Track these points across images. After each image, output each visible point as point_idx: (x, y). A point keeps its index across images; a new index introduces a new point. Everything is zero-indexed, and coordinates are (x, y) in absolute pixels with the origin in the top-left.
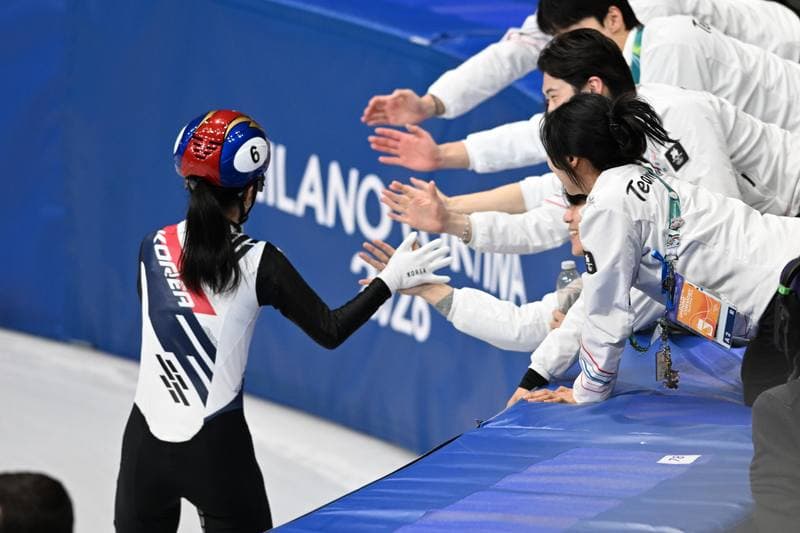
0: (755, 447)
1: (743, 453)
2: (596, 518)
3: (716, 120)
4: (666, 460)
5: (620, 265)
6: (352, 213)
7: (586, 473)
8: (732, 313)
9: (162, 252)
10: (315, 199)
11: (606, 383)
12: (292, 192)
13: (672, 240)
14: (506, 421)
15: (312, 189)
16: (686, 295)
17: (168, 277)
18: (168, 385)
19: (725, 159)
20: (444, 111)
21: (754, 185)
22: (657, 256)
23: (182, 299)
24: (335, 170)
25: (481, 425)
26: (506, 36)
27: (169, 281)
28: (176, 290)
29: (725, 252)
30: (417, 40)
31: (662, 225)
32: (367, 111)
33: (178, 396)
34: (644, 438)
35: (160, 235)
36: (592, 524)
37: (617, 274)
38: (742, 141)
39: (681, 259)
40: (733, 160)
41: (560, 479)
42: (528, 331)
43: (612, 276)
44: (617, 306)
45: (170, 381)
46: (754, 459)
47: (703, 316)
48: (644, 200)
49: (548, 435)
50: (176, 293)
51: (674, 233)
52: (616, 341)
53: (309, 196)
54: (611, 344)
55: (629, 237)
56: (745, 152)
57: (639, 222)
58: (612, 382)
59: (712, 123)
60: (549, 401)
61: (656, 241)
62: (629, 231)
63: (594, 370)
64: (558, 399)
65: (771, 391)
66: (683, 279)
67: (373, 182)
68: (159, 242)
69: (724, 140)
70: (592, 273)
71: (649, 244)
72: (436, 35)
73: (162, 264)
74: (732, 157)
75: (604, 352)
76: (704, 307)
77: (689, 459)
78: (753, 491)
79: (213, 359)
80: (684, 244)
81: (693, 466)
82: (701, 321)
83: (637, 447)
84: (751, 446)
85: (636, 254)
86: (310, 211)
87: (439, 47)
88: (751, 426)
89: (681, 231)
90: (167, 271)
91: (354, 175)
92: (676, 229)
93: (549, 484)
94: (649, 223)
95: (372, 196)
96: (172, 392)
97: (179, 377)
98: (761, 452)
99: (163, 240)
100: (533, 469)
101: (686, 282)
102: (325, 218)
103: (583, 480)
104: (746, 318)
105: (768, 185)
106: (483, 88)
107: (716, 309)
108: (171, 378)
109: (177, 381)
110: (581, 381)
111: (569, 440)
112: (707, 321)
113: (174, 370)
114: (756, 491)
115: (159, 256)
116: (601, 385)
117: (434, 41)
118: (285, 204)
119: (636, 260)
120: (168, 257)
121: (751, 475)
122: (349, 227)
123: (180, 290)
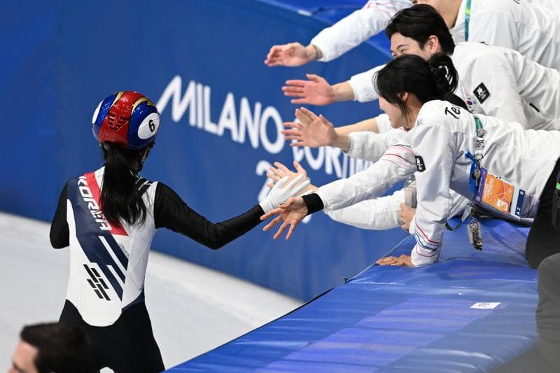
0: (540, 297)
1: (531, 301)
2: (428, 347)
3: (509, 67)
4: (477, 306)
5: (442, 164)
6: (257, 134)
7: (421, 315)
8: (522, 193)
9: (85, 192)
10: (231, 124)
11: (434, 250)
12: (215, 118)
13: (478, 144)
14: (365, 279)
15: (229, 117)
16: (488, 183)
17: (91, 209)
18: (93, 286)
19: (515, 94)
20: (322, 56)
21: (538, 111)
22: (468, 155)
23: (103, 224)
24: (245, 103)
25: (347, 281)
26: (367, 5)
27: (92, 211)
28: (98, 218)
29: (514, 151)
30: (302, 12)
31: (472, 134)
32: (269, 56)
33: (102, 294)
34: (461, 291)
35: (82, 179)
36: (425, 350)
37: (441, 171)
38: (528, 81)
39: (485, 158)
40: (522, 95)
41: (401, 320)
42: (380, 217)
43: (437, 172)
44: (440, 194)
45: (95, 284)
46: (540, 304)
47: (501, 197)
48: (458, 118)
49: (395, 288)
50: (98, 221)
51: (480, 139)
52: (440, 219)
53: (227, 122)
54: (436, 222)
55: (449, 144)
56: (530, 90)
57: (456, 133)
58: (438, 249)
59: (506, 69)
60: (394, 264)
61: (467, 146)
62: (449, 140)
63: (425, 242)
64: (401, 263)
65: (550, 258)
66: (486, 171)
67: (271, 112)
68: (82, 184)
69: (515, 81)
70: (422, 171)
71: (462, 148)
72: (315, 9)
73: (86, 200)
74: (520, 93)
75: (432, 227)
76: (502, 190)
77: (493, 305)
78: (538, 327)
79: (126, 267)
80: (487, 147)
81: (495, 310)
82: (499, 201)
83: (456, 297)
84: (537, 297)
85: (453, 156)
86: (227, 132)
87: (316, 17)
88: (536, 281)
89: (485, 138)
90: (90, 205)
91: (258, 106)
92: (481, 137)
93: (395, 323)
94: (463, 134)
95: (271, 121)
96: (97, 291)
97: (101, 280)
98: (544, 300)
99: (85, 182)
100: (385, 312)
101: (489, 173)
102: (238, 137)
103: (418, 320)
104: (530, 198)
105: (548, 111)
106: (350, 41)
107: (510, 191)
108: (96, 281)
109: (100, 283)
110: (417, 250)
111: (410, 292)
112: (504, 200)
113: (98, 275)
114: (541, 328)
115: (83, 195)
116: (430, 251)
117: (315, 13)
118: (211, 127)
119: (453, 160)
120: (90, 195)
121: (537, 316)
122: (255, 144)
123: (101, 218)
